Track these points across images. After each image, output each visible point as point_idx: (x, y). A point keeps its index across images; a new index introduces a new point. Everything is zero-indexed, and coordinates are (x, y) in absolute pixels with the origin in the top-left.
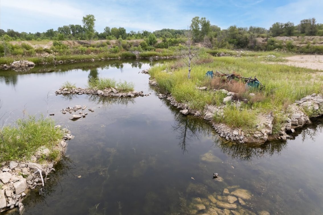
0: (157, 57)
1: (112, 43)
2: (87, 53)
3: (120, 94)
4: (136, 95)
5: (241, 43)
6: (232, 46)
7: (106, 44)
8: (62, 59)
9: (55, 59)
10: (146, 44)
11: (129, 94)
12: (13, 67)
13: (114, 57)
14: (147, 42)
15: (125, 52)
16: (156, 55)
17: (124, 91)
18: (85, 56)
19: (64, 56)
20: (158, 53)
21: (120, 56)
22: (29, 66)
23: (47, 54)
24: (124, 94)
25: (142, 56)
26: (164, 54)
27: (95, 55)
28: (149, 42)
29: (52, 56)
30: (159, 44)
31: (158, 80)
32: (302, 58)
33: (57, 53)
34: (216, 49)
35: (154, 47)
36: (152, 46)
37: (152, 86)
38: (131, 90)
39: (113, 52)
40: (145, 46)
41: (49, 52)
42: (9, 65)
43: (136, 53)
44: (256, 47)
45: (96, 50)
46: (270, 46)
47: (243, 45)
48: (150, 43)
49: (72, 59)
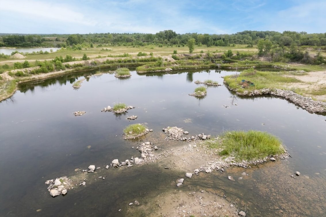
0: (230, 68)
1: (204, 55)
2: (193, 64)
3: (214, 85)
4: (219, 85)
5: (297, 58)
6: (287, 60)
7: (200, 56)
8: (182, 67)
9: (179, 67)
10: (225, 56)
11: (217, 85)
12: (166, 71)
13: (206, 67)
14: (226, 55)
15: (213, 64)
16: (229, 67)
17: (215, 84)
18: (192, 66)
19: (183, 66)
20: (231, 65)
21: (210, 66)
22: (171, 71)
23: (176, 65)
24: (215, 85)
25: (221, 67)
26: (235, 66)
27: (197, 66)
28: (227, 54)
29: (177, 66)
30: (234, 57)
31: (226, 81)
32: (325, 73)
33: (180, 64)
34: (272, 63)
35: (230, 58)
36: (229, 57)
37: (224, 83)
38: (217, 84)
39: (206, 64)
40: (224, 57)
41: (177, 64)
42: (164, 70)
43: (219, 65)
44: (308, 61)
45: (197, 63)
46: (318, 61)
47: (298, 59)
48: (228, 56)
49: (187, 67)
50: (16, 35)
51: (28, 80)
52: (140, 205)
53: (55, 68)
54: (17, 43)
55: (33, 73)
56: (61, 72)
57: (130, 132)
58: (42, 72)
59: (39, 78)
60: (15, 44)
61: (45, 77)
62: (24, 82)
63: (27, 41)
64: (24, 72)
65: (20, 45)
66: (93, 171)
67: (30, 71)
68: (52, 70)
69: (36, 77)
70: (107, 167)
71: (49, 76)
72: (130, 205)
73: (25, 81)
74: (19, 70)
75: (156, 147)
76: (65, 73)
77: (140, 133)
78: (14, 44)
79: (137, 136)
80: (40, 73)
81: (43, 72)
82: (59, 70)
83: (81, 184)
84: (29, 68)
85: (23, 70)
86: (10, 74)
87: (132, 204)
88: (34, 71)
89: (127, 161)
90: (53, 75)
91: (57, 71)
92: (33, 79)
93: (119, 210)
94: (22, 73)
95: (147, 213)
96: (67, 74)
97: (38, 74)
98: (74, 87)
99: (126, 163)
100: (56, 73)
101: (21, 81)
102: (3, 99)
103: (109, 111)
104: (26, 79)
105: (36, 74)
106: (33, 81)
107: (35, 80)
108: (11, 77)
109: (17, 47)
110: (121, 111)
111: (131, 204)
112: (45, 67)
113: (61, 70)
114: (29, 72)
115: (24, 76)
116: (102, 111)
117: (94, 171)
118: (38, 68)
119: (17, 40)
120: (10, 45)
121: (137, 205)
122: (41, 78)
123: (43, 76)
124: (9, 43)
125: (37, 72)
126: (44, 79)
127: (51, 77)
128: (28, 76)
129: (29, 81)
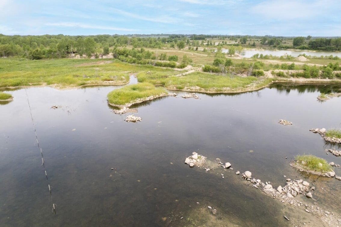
50: (323, 38)
51: (285, 81)
52: (214, 215)
53: (321, 75)
54: (320, 46)
55: (293, 76)
56: (327, 80)
57: (303, 162)
58: (302, 77)
59: (296, 82)
60: (318, 47)
61: (303, 82)
62: (280, 82)
63: (332, 44)
64: (285, 73)
65: (322, 48)
66: (224, 167)
67: (292, 73)
68: (315, 76)
69: (294, 80)
70: (238, 172)
71: (308, 82)
72: (208, 208)
73: (282, 82)
74: (282, 71)
75: (310, 194)
76: (330, 82)
77: (316, 171)
78: (316, 47)
79: (308, 170)
80: (300, 76)
81: (304, 76)
82: (325, 78)
83: (205, 168)
84: (293, 70)
85: (285, 72)
86: (273, 73)
87: (210, 209)
88: (295, 74)
89: (259, 181)
90: (313, 82)
91: (321, 78)
92: (289, 81)
93: (197, 203)
94: (282, 74)
95: (208, 224)
96: (333, 84)
97: (298, 78)
98: (318, 99)
99: (256, 181)
100: (319, 80)
101: (278, 80)
102: (248, 91)
103: (320, 134)
104: (283, 80)
105: (296, 77)
106: (289, 83)
107: (291, 83)
108: (272, 75)
109: (318, 51)
110: (333, 139)
111: (210, 207)
112: (309, 72)
113: (327, 78)
114: (290, 73)
115: (284, 76)
116: (310, 130)
117: (226, 168)
118: (301, 71)
119: (322, 43)
120: (312, 48)
121: (212, 213)
122: (298, 81)
123: (302, 80)
124: (313, 46)
125: (298, 75)
126: (300, 83)
127: (310, 83)
128: (286, 77)
129: (285, 83)
